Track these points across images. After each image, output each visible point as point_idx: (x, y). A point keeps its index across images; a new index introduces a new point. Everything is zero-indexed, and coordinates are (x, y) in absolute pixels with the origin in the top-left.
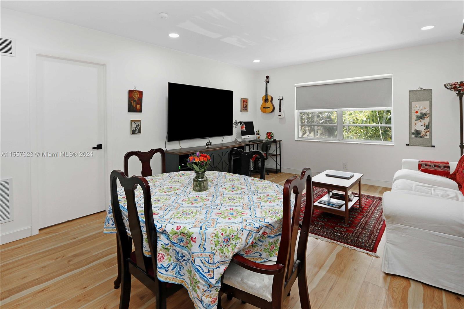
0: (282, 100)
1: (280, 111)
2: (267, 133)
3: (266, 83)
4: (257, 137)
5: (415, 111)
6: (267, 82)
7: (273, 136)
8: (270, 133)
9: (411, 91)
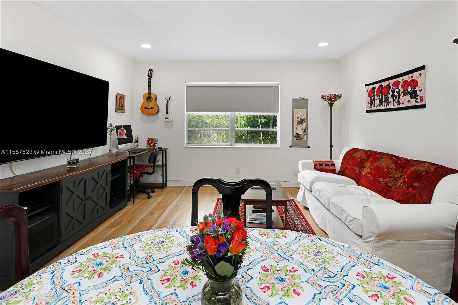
0: (169, 99)
1: (167, 113)
2: (148, 140)
3: (149, 78)
4: (136, 146)
5: (296, 117)
6: (150, 77)
7: (156, 143)
8: (153, 140)
9: (294, 99)
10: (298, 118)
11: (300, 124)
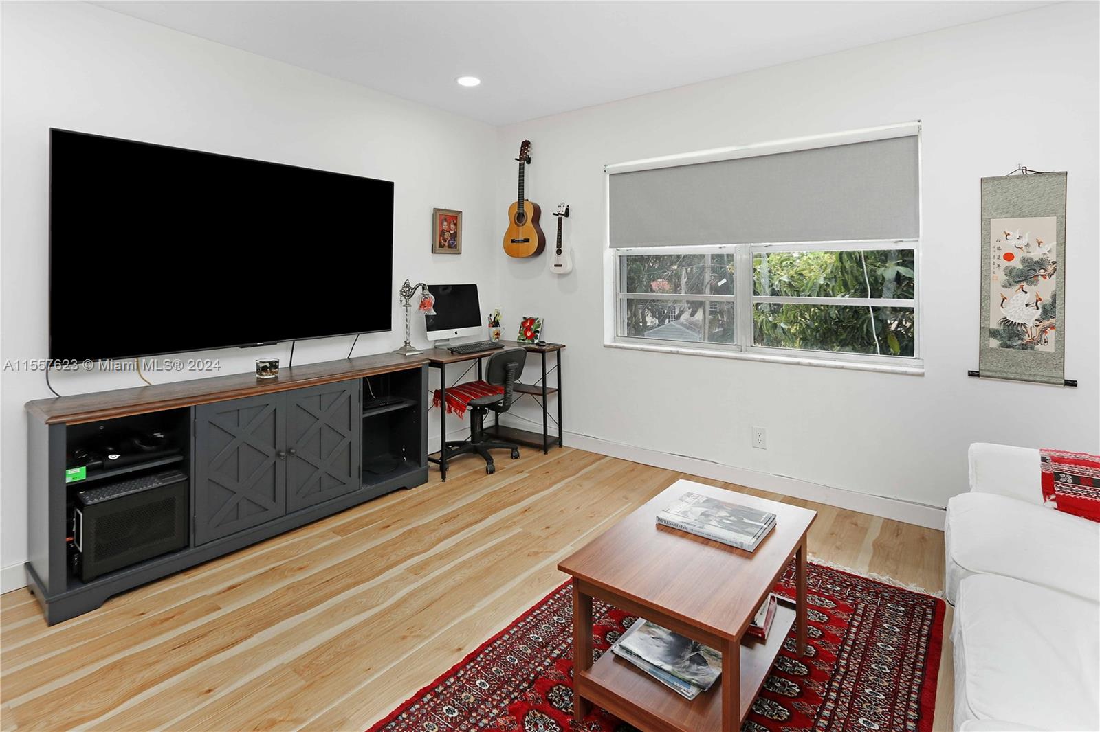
0: (567, 214)
1: (559, 252)
3: (520, 164)
4: (492, 334)
5: (1002, 253)
6: (525, 159)
7: (539, 329)
8: (532, 321)
9: (987, 179)
10: (1009, 257)
11: (1024, 283)
